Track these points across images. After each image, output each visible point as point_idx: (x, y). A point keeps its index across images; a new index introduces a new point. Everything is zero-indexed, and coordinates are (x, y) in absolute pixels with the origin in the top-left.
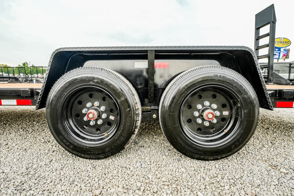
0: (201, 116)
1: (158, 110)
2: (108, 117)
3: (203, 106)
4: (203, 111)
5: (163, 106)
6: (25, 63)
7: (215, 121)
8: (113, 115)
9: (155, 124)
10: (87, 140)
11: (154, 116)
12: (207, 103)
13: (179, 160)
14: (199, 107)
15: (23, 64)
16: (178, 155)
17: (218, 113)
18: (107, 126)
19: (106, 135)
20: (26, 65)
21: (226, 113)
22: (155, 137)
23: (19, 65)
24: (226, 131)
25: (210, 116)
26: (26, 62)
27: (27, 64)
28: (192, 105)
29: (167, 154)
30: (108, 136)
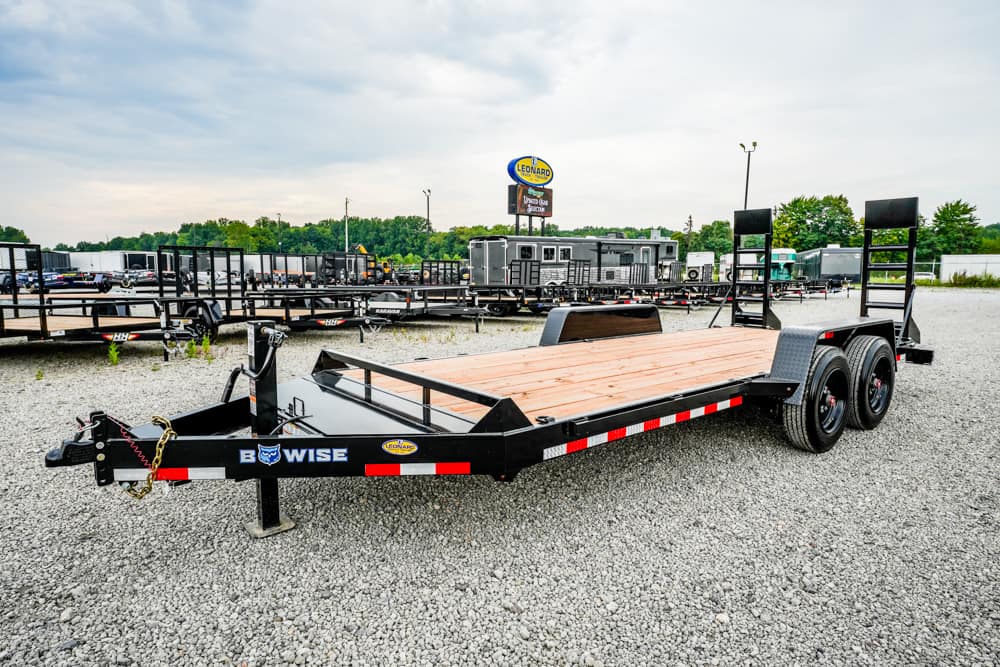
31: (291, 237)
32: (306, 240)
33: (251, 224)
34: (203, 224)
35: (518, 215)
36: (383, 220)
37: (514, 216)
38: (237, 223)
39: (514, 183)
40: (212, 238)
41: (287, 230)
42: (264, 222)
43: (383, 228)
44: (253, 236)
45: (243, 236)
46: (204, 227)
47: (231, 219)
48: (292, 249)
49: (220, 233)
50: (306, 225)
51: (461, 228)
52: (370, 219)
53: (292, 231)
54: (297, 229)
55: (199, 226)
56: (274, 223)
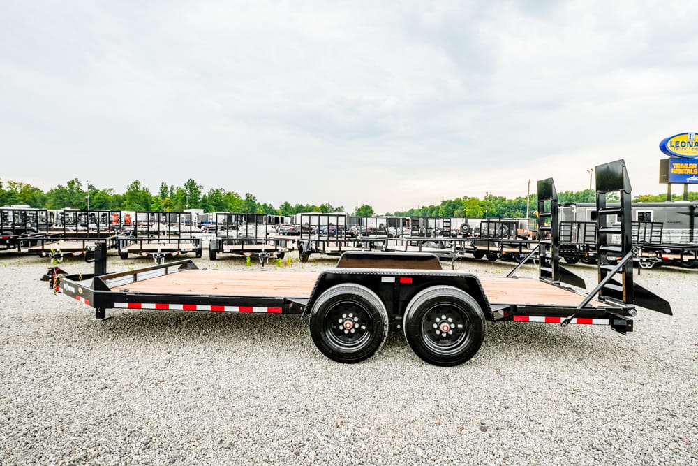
0: (438, 328)
1: (402, 320)
2: (360, 327)
3: (441, 319)
4: (441, 324)
5: (407, 319)
6: (73, 181)
7: (451, 332)
8: (364, 325)
9: (396, 335)
10: (343, 346)
11: (399, 326)
12: (444, 317)
13: (421, 366)
14: (438, 320)
15: (69, 183)
16: (420, 361)
17: (453, 326)
18: (359, 334)
19: (359, 342)
20: (76, 184)
21: (460, 326)
22: (398, 348)
23: (59, 186)
24: (460, 341)
25: (445, 328)
26: (77, 179)
27: (79, 183)
28: (432, 318)
29: (410, 362)
30: (360, 343)
31: (506, 207)
32: (516, 208)
33: (482, 199)
34: (453, 200)
35: (670, 184)
36: (574, 193)
37: (667, 185)
38: (473, 199)
39: (667, 157)
40: (458, 208)
41: (504, 202)
42: (489, 198)
43: (574, 198)
44: (482, 206)
45: (475, 206)
46: (454, 202)
47: (469, 197)
48: (506, 214)
49: (462, 205)
50: (517, 198)
51: (646, 196)
52: (564, 192)
53: (507, 202)
54: (510, 202)
55: (451, 201)
56: (496, 198)
